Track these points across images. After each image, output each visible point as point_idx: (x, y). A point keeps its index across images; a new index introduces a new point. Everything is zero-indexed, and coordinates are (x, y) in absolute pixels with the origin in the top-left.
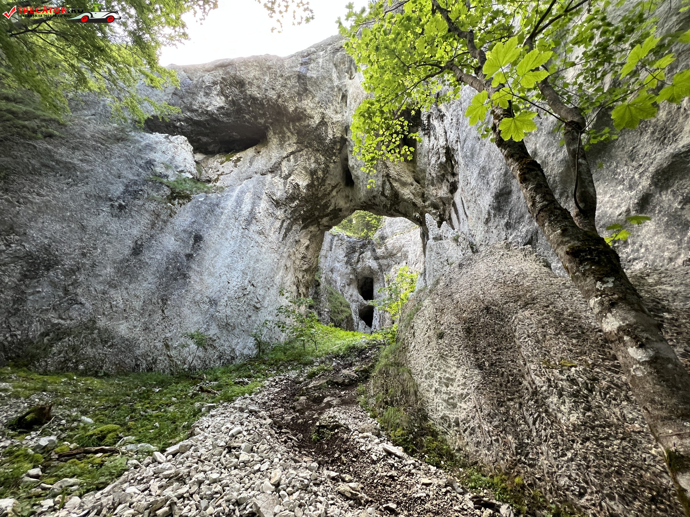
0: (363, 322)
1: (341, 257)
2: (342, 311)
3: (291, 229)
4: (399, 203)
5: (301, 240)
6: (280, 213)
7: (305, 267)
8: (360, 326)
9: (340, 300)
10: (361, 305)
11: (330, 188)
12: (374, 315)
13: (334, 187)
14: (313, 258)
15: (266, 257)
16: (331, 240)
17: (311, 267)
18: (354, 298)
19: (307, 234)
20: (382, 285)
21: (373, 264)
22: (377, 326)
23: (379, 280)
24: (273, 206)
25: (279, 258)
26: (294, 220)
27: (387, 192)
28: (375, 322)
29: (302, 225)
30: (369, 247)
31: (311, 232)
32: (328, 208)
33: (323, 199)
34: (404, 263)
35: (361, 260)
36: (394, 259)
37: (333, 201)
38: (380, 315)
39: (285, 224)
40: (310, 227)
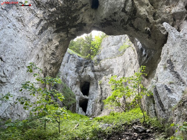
0: (81, 108)
1: (73, 68)
2: (71, 100)
3: (47, 28)
4: (135, 18)
5: (53, 40)
6: (39, 12)
7: (53, 61)
8: (79, 111)
9: (70, 93)
10: (81, 98)
11: (81, 6)
12: (89, 104)
13: (84, 6)
14: (59, 57)
15: (21, 41)
16: (69, 57)
17: (57, 62)
18: (77, 93)
19: (58, 37)
20: (95, 87)
21: (92, 74)
22: (90, 111)
23: (93, 84)
24: (35, 5)
25: (33, 47)
26: (51, 22)
27: (128, 9)
28: (89, 109)
29: (55, 29)
30: (90, 64)
31: (61, 36)
32: (76, 21)
33: (74, 13)
34: (110, 75)
35: (84, 71)
36: (104, 72)
37: (81, 16)
38: (93, 105)
39: (42, 23)
40: (61, 32)
